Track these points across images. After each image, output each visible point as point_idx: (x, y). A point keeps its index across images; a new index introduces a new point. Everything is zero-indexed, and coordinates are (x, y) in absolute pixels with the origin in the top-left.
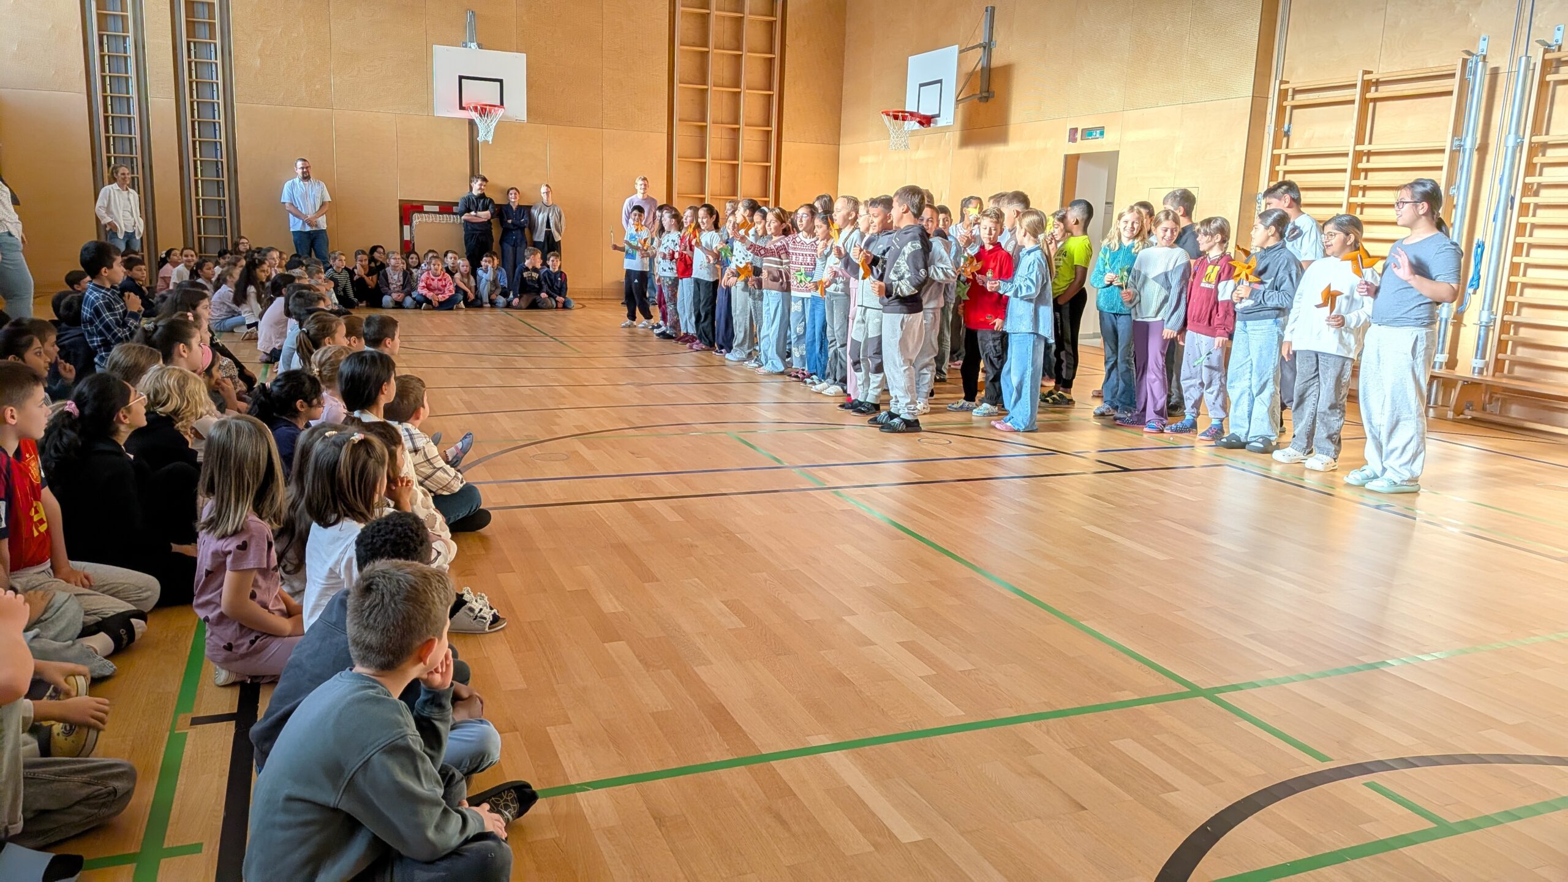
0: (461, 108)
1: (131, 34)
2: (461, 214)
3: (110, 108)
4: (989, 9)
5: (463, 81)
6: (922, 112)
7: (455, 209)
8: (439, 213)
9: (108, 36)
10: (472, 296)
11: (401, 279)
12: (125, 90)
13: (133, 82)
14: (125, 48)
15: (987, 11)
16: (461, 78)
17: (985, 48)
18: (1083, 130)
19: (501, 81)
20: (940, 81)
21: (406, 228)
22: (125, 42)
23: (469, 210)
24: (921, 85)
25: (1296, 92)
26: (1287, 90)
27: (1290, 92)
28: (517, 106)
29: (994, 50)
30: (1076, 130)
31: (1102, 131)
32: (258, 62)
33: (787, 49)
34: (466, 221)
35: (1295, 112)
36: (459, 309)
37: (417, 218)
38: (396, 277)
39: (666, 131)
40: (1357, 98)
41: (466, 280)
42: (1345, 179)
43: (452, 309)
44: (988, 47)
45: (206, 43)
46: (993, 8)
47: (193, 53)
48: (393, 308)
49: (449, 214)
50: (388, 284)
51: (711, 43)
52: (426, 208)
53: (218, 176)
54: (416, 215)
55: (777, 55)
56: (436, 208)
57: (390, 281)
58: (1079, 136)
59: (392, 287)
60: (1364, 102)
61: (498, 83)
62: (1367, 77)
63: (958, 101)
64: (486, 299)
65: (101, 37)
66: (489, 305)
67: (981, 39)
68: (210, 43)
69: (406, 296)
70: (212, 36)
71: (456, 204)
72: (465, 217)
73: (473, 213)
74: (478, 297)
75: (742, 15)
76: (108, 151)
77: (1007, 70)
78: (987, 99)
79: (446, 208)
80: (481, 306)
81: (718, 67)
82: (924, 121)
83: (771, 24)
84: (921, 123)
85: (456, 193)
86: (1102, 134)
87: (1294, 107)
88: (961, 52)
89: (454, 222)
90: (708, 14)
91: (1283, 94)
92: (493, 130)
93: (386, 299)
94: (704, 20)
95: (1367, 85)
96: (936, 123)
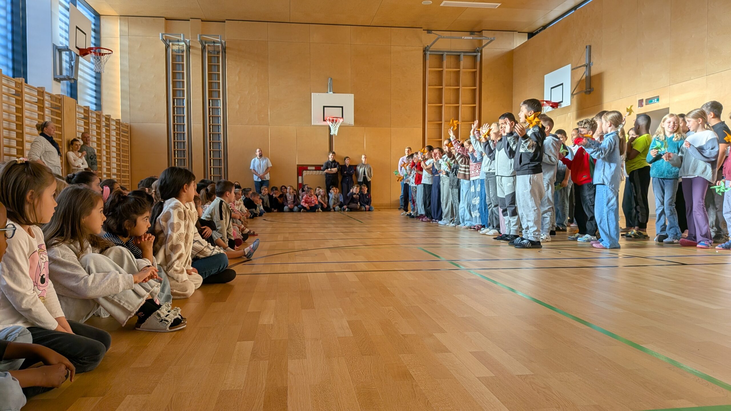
0: (324, 120)
1: (185, 97)
2: (324, 170)
3: (176, 129)
4: (588, 47)
5: (325, 108)
6: (553, 101)
7: (322, 168)
8: (315, 170)
9: (177, 99)
10: (326, 206)
11: (293, 198)
12: (182, 122)
13: (186, 118)
14: (183, 104)
15: (586, 48)
17: (587, 66)
18: (647, 100)
19: (342, 107)
20: (562, 84)
21: (300, 177)
22: (183, 101)
23: (327, 168)
24: (552, 88)
28: (350, 118)
29: (592, 68)
30: (642, 100)
31: (658, 98)
32: (237, 106)
33: (483, 84)
34: (327, 174)
36: (318, 211)
37: (305, 173)
38: (290, 197)
39: (422, 127)
41: (323, 199)
43: (315, 211)
45: (216, 100)
46: (590, 46)
47: (211, 104)
48: (289, 212)
49: (319, 170)
50: (287, 201)
51: (444, 84)
52: (309, 168)
53: (220, 157)
54: (304, 171)
55: (477, 87)
56: (314, 168)
57: (288, 199)
58: (644, 103)
59: (289, 202)
63: (572, 95)
64: (331, 208)
65: (174, 100)
66: (333, 210)
67: (585, 62)
68: (218, 100)
69: (295, 206)
70: (219, 97)
71: (322, 166)
72: (326, 171)
73: (329, 169)
74: (328, 206)
75: (459, 70)
76: (175, 148)
77: (600, 76)
78: (590, 92)
79: (318, 168)
80: (330, 211)
81: (447, 95)
82: (554, 106)
83: (475, 73)
85: (322, 161)
86: (658, 100)
88: (572, 69)
89: (321, 174)
90: (442, 70)
92: (337, 129)
93: (286, 208)
94: (440, 73)
96: (561, 105)
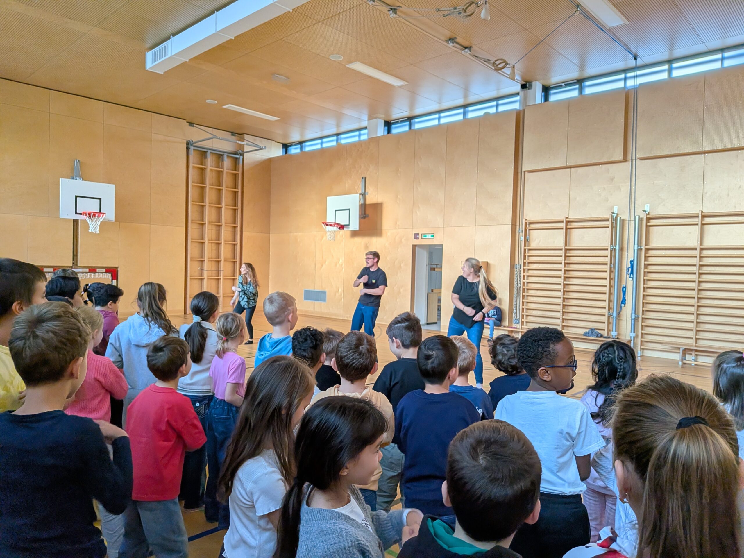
0: (76, 213)
5: (78, 198)
6: (338, 223)
15: (363, 179)
16: (76, 197)
18: (422, 234)
20: (349, 209)
25: (531, 223)
26: (527, 223)
27: (528, 224)
28: (109, 213)
29: (367, 196)
30: (418, 234)
31: (432, 235)
33: (245, 187)
35: (531, 231)
39: (185, 226)
40: (564, 228)
42: (562, 259)
44: (364, 195)
46: (365, 178)
51: (207, 183)
55: (239, 190)
58: (419, 236)
60: (567, 229)
61: (99, 200)
62: (567, 220)
67: (362, 191)
75: (222, 170)
77: (375, 206)
78: (365, 217)
81: (210, 195)
83: (237, 175)
84: (340, 228)
87: (530, 230)
90: (205, 168)
91: (526, 223)
92: (98, 227)
94: (202, 171)
95: (568, 222)
96: (347, 228)
